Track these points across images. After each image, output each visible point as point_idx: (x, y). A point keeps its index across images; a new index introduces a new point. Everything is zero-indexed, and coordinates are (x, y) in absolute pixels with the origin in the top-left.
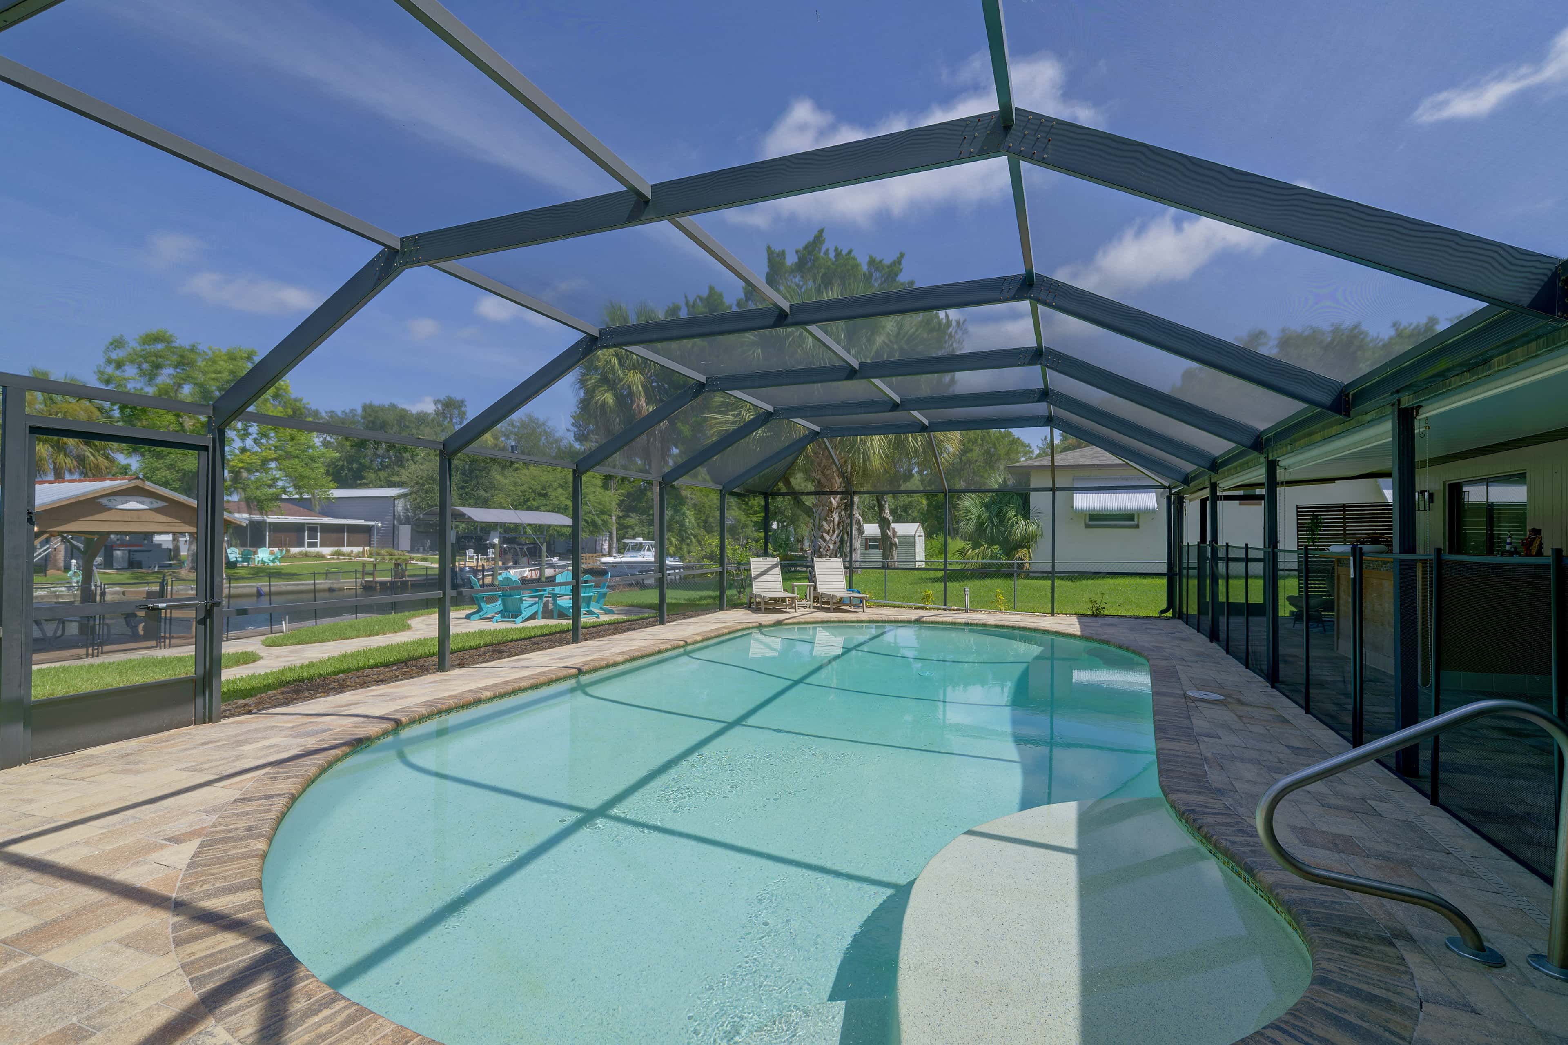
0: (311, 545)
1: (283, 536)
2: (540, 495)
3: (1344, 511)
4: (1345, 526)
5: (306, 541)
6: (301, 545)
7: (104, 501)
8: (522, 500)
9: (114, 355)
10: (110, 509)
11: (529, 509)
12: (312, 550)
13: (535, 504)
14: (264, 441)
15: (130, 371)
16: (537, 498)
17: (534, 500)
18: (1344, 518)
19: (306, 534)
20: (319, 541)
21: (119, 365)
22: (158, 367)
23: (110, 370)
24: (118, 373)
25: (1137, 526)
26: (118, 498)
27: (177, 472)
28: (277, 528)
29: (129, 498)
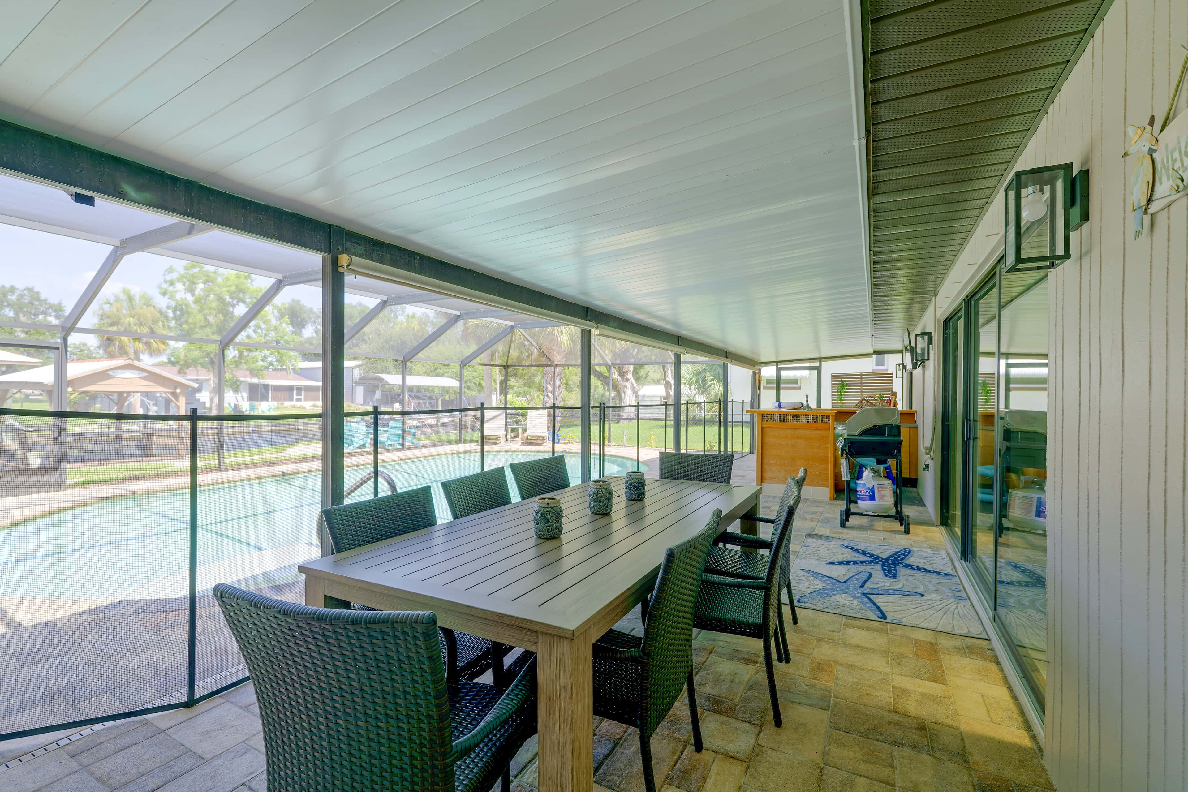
0: (299, 400)
1: (280, 394)
2: (445, 365)
3: (861, 378)
4: (861, 389)
5: (295, 397)
6: (291, 399)
7: (111, 373)
8: (432, 369)
9: (168, 278)
10: (114, 377)
11: (437, 375)
12: (299, 404)
13: (441, 371)
14: (259, 331)
15: (179, 286)
16: (442, 367)
17: (440, 369)
18: (861, 383)
19: (295, 392)
20: (303, 397)
21: (172, 283)
22: (194, 283)
23: (165, 286)
24: (171, 288)
25: (800, 388)
26: (119, 371)
27: (203, 352)
28: (277, 388)
29: (124, 371)
